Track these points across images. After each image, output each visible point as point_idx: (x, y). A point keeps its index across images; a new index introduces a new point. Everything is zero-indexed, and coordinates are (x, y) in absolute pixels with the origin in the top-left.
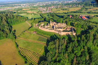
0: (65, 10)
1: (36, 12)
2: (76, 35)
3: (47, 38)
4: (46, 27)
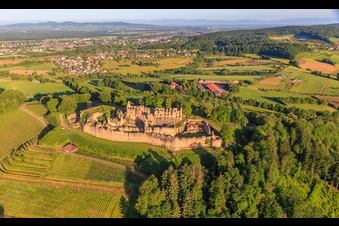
0: (147, 64)
1: (44, 72)
3: (123, 168)
4: (112, 124)
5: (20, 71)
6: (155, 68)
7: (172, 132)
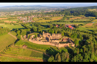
0: (48, 19)
1: (15, 22)
2: (75, 46)
3: (42, 53)
4: (38, 39)
5: (8, 21)
6: (50, 20)
7: (58, 41)
